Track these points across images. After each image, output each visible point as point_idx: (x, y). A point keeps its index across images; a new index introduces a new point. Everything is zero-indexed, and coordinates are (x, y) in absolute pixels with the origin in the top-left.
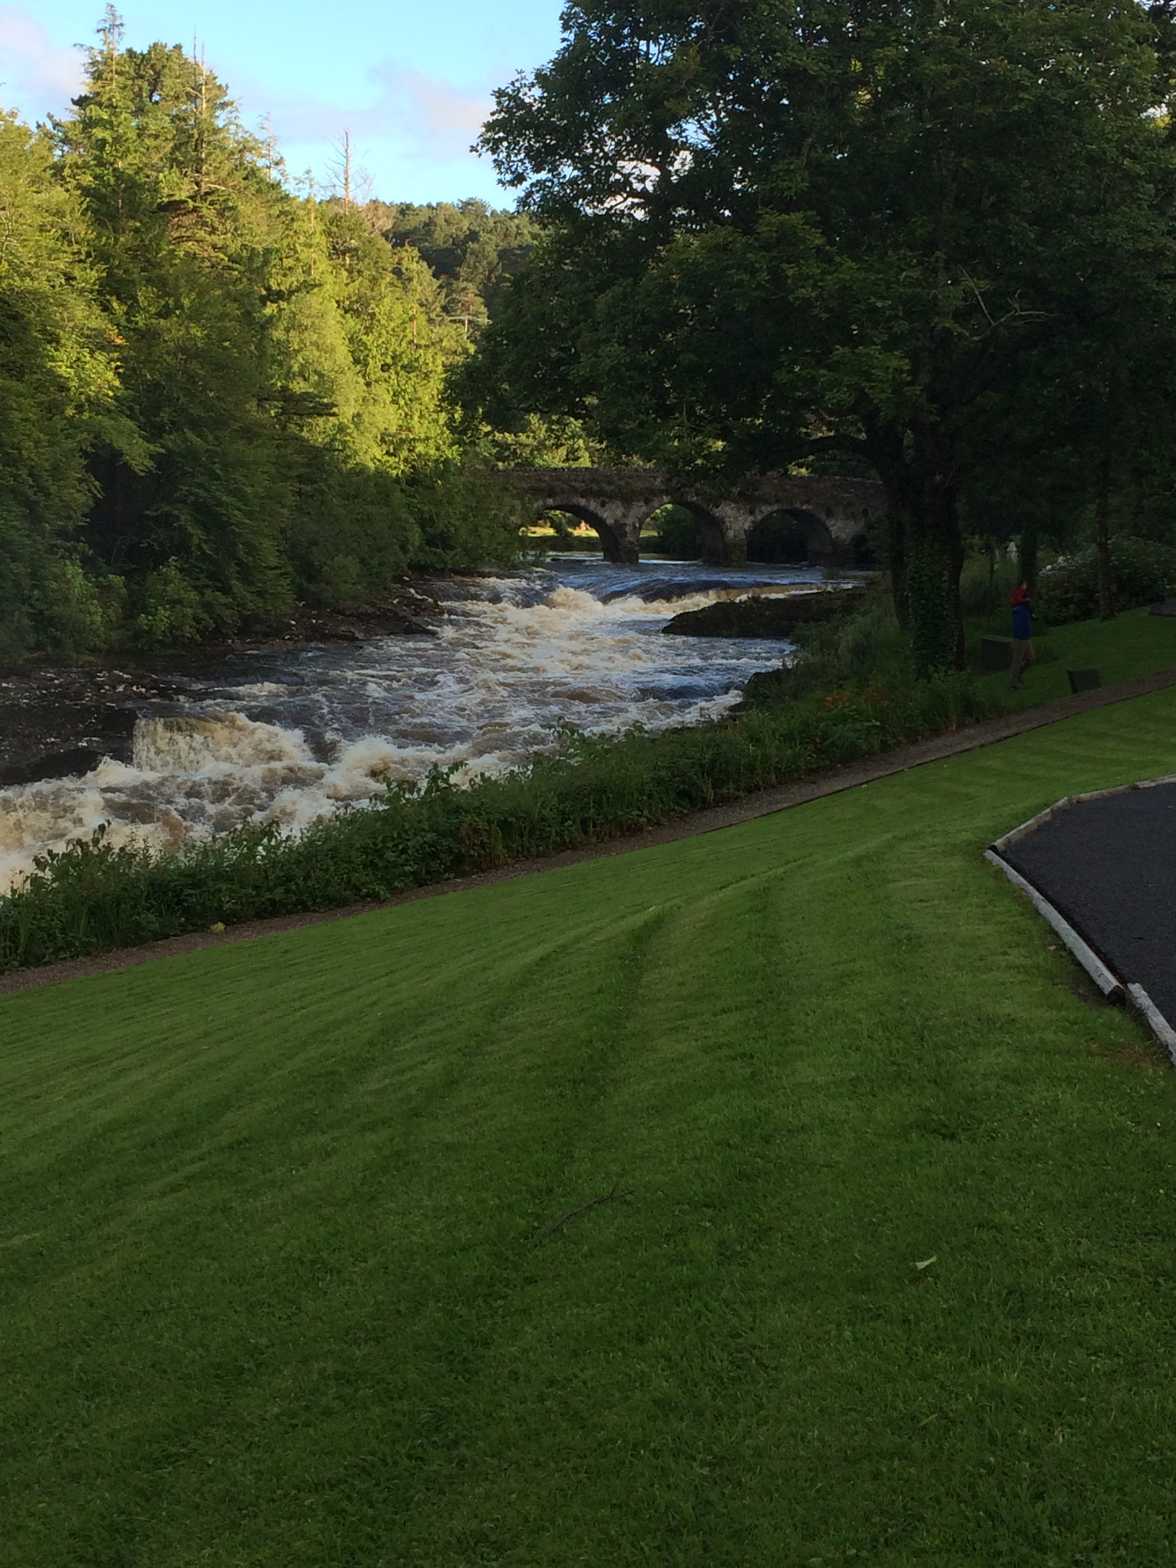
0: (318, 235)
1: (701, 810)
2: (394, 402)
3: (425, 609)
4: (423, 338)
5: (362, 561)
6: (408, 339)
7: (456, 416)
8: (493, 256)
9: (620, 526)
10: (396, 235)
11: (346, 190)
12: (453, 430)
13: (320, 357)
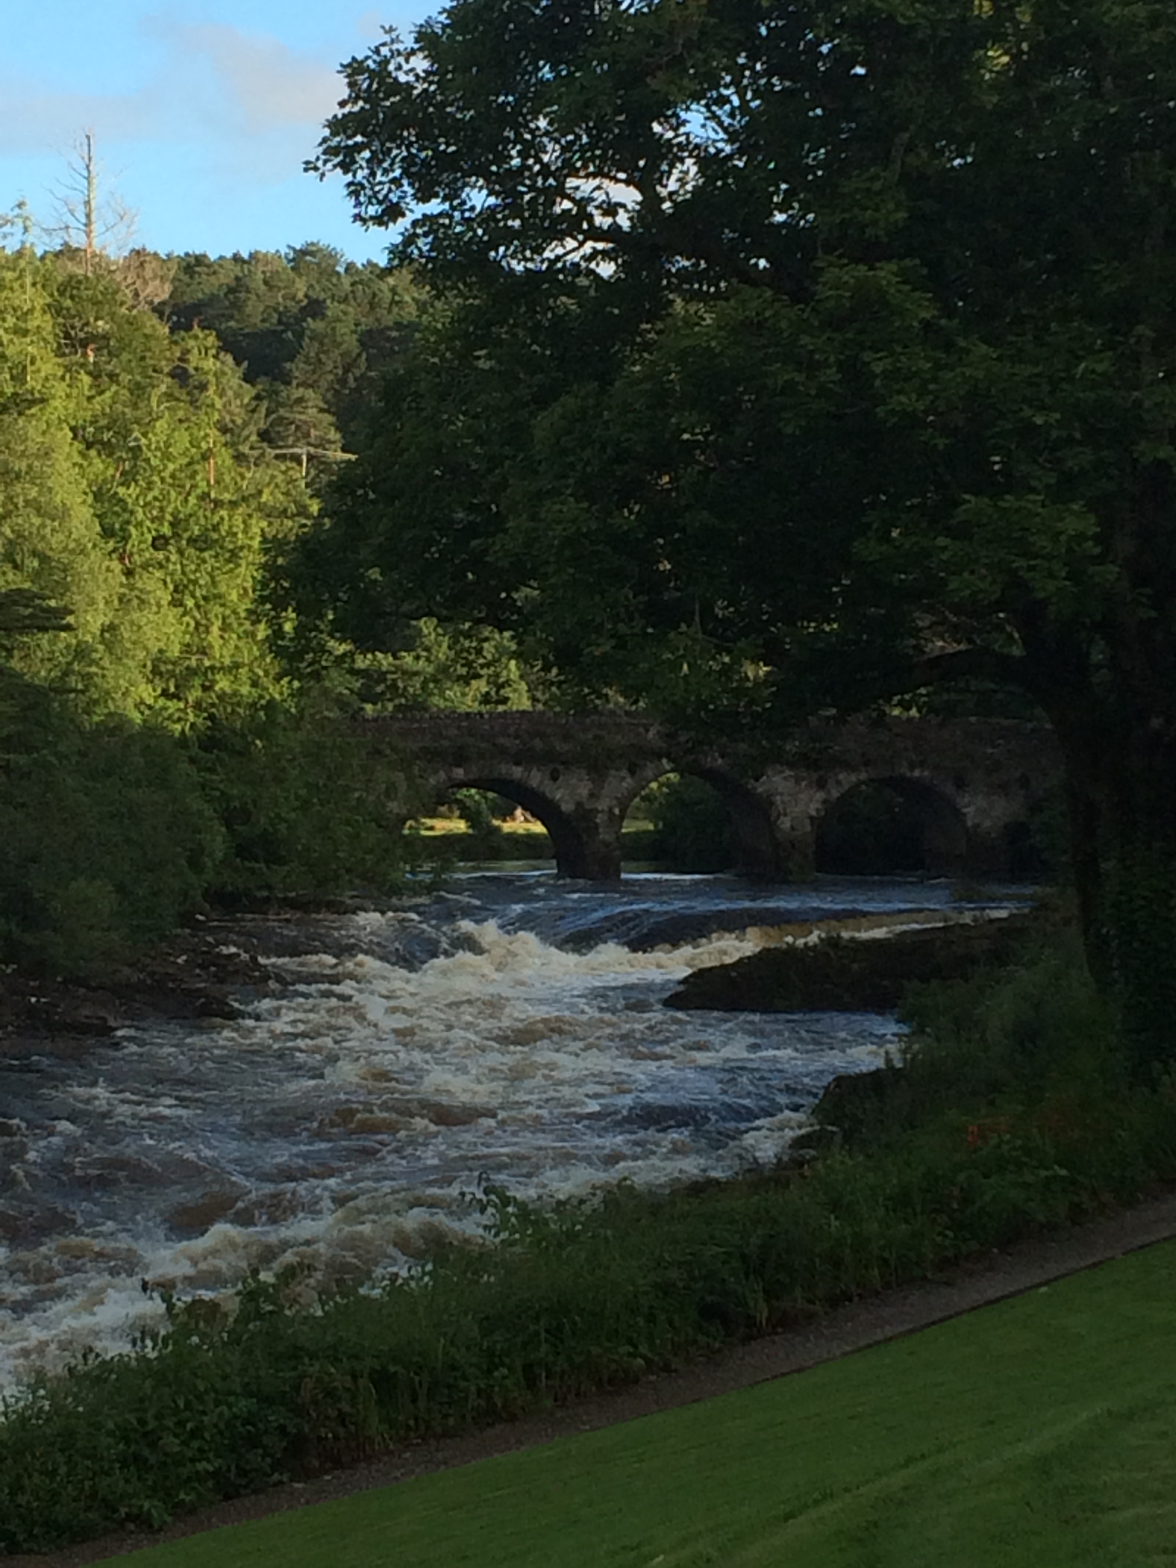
0: (37, 314)
1: (747, 1339)
2: (176, 603)
3: (236, 972)
4: (226, 489)
5: (120, 889)
6: (199, 491)
7: (288, 627)
8: (351, 343)
9: (585, 814)
10: (177, 310)
11: (88, 234)
12: (279, 652)
13: (43, 526)
